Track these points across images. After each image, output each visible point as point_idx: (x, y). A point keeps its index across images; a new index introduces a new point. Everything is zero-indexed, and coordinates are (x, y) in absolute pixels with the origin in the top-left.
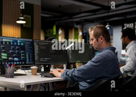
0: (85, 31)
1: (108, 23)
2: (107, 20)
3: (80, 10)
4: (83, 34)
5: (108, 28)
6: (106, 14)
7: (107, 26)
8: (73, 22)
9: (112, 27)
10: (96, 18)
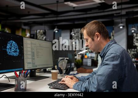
0: (32, 33)
1: (56, 27)
2: (56, 24)
3: (29, 12)
4: (31, 35)
5: (56, 32)
6: (55, 19)
7: (56, 29)
8: (21, 23)
9: (60, 30)
10: (45, 21)
